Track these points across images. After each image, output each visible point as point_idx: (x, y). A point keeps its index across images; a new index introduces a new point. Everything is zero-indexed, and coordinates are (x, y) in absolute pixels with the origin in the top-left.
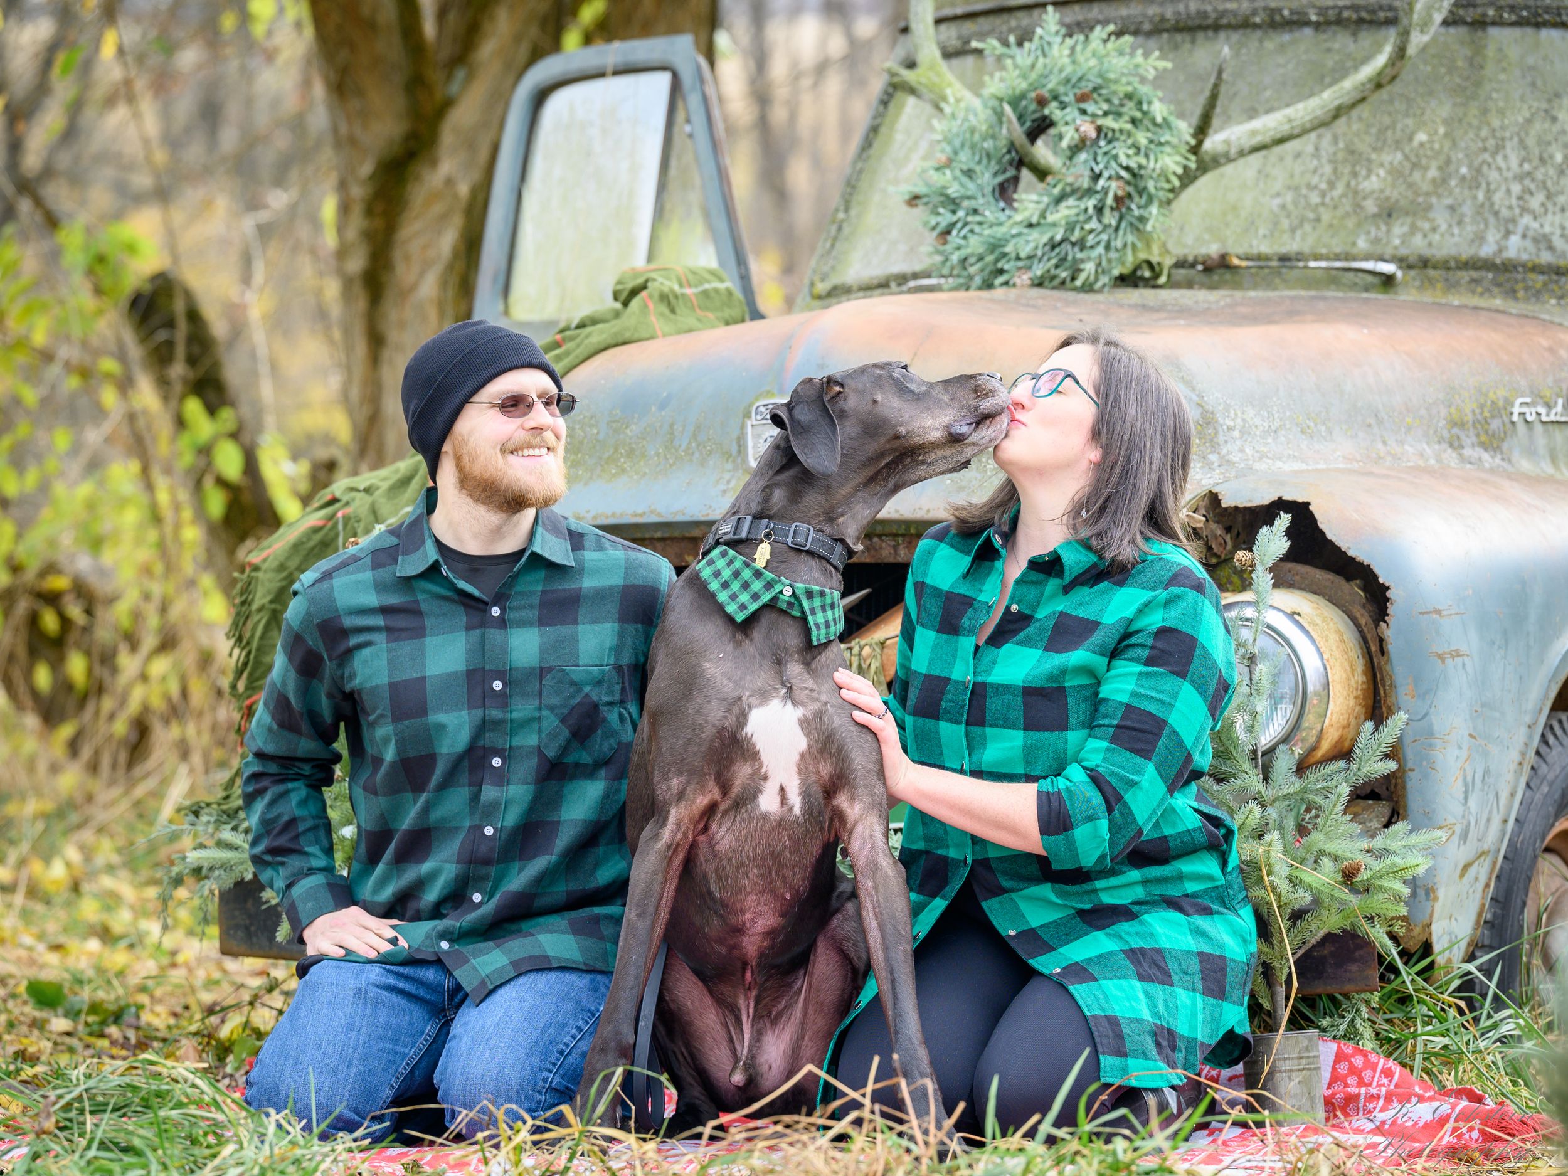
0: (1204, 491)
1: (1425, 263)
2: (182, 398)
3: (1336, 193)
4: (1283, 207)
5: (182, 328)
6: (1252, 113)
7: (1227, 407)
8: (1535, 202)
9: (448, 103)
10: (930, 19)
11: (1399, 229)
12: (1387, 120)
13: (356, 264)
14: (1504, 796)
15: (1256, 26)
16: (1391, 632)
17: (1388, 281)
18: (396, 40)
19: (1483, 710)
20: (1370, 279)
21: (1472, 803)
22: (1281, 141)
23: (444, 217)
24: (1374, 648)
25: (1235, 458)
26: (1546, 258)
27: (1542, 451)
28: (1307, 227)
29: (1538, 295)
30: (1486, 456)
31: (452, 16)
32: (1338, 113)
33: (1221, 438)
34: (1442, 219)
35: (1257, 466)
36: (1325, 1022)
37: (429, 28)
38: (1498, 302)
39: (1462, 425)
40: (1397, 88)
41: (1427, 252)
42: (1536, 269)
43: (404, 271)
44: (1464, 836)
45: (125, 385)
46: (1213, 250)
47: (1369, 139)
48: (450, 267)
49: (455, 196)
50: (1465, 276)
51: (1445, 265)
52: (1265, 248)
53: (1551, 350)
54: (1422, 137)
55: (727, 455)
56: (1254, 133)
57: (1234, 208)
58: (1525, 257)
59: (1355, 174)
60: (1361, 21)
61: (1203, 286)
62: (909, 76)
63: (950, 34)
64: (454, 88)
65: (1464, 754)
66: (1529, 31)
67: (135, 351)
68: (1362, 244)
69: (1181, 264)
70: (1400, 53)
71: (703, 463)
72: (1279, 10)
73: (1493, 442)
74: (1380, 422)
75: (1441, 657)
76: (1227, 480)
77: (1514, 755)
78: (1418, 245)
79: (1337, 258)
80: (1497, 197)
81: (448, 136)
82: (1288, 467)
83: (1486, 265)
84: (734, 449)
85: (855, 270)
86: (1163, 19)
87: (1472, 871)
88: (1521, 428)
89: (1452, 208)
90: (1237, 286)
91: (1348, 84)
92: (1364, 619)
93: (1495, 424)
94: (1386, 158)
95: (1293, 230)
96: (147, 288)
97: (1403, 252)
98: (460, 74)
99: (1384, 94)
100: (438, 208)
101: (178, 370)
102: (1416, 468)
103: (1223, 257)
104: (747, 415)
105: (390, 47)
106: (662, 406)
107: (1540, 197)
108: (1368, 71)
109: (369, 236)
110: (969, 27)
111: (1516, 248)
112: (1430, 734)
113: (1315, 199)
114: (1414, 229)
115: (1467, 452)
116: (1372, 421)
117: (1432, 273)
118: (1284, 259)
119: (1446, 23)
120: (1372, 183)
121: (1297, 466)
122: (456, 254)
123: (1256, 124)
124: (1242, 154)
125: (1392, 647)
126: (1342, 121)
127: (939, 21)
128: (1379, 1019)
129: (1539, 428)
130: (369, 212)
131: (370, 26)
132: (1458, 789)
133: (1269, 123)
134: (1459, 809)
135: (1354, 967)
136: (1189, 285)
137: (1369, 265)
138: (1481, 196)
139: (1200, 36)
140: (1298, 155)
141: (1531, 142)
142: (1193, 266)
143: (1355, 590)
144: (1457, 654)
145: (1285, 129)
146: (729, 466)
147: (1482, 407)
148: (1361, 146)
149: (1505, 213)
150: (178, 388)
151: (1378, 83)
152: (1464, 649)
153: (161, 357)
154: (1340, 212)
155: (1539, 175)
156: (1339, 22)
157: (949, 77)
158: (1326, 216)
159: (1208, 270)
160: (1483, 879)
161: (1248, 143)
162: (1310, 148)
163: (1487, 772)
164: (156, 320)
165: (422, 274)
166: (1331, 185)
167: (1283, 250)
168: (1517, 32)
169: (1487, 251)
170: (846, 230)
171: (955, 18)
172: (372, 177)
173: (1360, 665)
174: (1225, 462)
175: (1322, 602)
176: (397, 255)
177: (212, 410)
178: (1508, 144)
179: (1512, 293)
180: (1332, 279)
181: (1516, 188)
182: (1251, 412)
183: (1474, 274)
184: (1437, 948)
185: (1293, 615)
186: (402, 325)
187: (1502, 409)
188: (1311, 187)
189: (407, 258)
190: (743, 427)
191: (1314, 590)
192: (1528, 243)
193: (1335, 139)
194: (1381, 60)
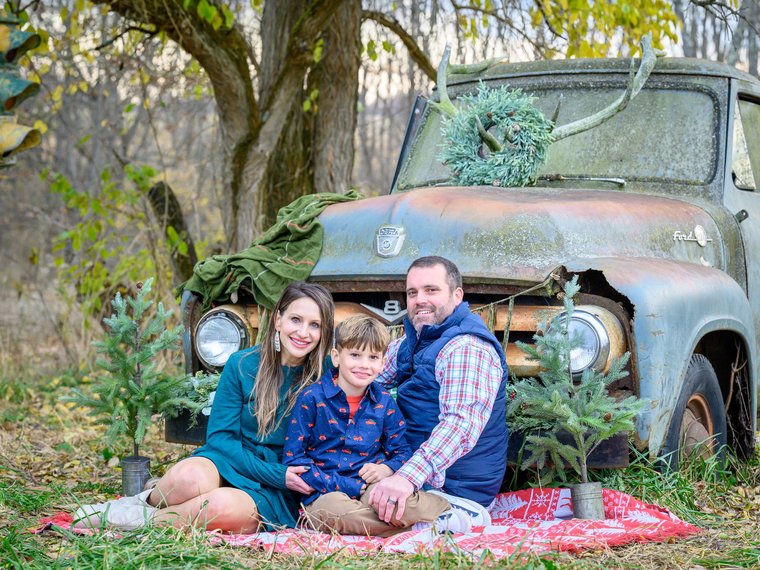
0: (559, 266)
1: (635, 179)
2: (167, 226)
3: (601, 152)
4: (580, 157)
5: (167, 202)
6: (568, 121)
7: (567, 233)
8: (678, 157)
9: (263, 124)
10: (445, 85)
11: (625, 166)
12: (620, 125)
13: (229, 180)
14: (676, 388)
15: (570, 89)
16: (635, 323)
17: (621, 185)
18: (245, 100)
19: (669, 354)
20: (614, 185)
21: (664, 392)
22: (581, 131)
23: (260, 164)
24: (627, 329)
25: (571, 253)
26: (681, 178)
27: (685, 252)
28: (590, 165)
29: (679, 192)
30: (664, 254)
31: (264, 93)
32: (603, 121)
33: (565, 245)
34: (641, 162)
35: (579, 256)
36: (606, 479)
37: (257, 97)
38: (664, 194)
39: (655, 241)
40: (624, 112)
41: (636, 175)
42: (678, 182)
43: (246, 183)
44: (661, 405)
45: (147, 221)
46: (553, 173)
47: (613, 132)
48: (262, 182)
49: (265, 157)
50: (651, 184)
51: (643, 180)
52: (573, 173)
53: (687, 213)
54: (633, 131)
55: (369, 249)
56: (570, 128)
57: (561, 157)
58: (673, 178)
59: (608, 145)
60: (610, 87)
61: (550, 186)
62: (437, 105)
63: (452, 90)
64: (264, 119)
65: (662, 372)
66: (674, 91)
67: (151, 210)
68: (611, 171)
69: (541, 178)
70: (628, 97)
71: (359, 252)
72: (579, 83)
73: (666, 248)
74: (625, 239)
75: (654, 334)
76: (568, 262)
77: (680, 373)
78: (633, 173)
79: (602, 176)
80: (663, 155)
81: (262, 135)
82: (591, 257)
83: (659, 180)
84: (372, 246)
85: (415, 180)
86: (534, 86)
87: (663, 419)
88: (677, 242)
89: (645, 158)
90: (563, 187)
91: (607, 110)
92: (624, 318)
93: (667, 241)
94: (621, 139)
95: (584, 166)
96: (156, 187)
97: (627, 175)
98: (267, 113)
99: (619, 115)
100: (258, 161)
101: (166, 216)
102: (639, 258)
103: (558, 175)
104: (377, 233)
105: (243, 104)
106: (343, 229)
107: (679, 155)
108: (614, 105)
109: (234, 170)
110: (459, 88)
111: (669, 174)
112: (650, 365)
113: (592, 154)
114: (631, 167)
115: (657, 252)
116: (622, 239)
117: (638, 183)
118: (581, 177)
119: (643, 88)
120: (615, 149)
121: (595, 256)
122: (264, 178)
123: (571, 125)
124: (566, 136)
125: (635, 330)
126: (603, 125)
127: (448, 86)
128: (627, 477)
129: (683, 242)
130: (234, 162)
131: (235, 96)
132: (660, 386)
133: (577, 125)
134: (659, 394)
135: (619, 458)
136: (545, 186)
137: (614, 180)
138: (657, 154)
139: (548, 92)
140: (586, 138)
141: (675, 134)
142: (546, 179)
143: (619, 306)
144: (660, 332)
145: (583, 127)
146: (370, 253)
147: (663, 234)
148: (611, 134)
149: (665, 161)
150: (165, 223)
151: (619, 110)
152: (663, 330)
153: (159, 211)
154: (602, 159)
155: (678, 146)
156: (601, 87)
157: (452, 106)
158: (597, 161)
159: (551, 180)
160: (667, 421)
161: (568, 132)
162: (590, 135)
163: (670, 379)
164: (158, 199)
165: (252, 184)
166: (599, 149)
167: (580, 173)
168: (669, 92)
169: (659, 174)
170: (411, 164)
171: (454, 85)
172: (235, 149)
173: (621, 336)
174: (567, 255)
175: (606, 311)
176: (244, 177)
177: (178, 232)
178: (667, 135)
179: (669, 191)
180: (600, 184)
181: (670, 152)
182: (576, 235)
183: (655, 184)
184: (650, 449)
185: (595, 316)
186: (245, 202)
187: (670, 235)
188: (591, 150)
189: (247, 178)
190: (375, 237)
191: (603, 306)
192: (675, 172)
193: (601, 132)
194: (620, 101)
